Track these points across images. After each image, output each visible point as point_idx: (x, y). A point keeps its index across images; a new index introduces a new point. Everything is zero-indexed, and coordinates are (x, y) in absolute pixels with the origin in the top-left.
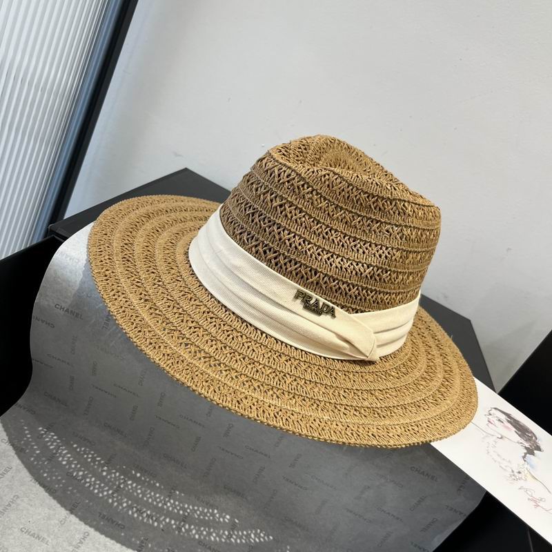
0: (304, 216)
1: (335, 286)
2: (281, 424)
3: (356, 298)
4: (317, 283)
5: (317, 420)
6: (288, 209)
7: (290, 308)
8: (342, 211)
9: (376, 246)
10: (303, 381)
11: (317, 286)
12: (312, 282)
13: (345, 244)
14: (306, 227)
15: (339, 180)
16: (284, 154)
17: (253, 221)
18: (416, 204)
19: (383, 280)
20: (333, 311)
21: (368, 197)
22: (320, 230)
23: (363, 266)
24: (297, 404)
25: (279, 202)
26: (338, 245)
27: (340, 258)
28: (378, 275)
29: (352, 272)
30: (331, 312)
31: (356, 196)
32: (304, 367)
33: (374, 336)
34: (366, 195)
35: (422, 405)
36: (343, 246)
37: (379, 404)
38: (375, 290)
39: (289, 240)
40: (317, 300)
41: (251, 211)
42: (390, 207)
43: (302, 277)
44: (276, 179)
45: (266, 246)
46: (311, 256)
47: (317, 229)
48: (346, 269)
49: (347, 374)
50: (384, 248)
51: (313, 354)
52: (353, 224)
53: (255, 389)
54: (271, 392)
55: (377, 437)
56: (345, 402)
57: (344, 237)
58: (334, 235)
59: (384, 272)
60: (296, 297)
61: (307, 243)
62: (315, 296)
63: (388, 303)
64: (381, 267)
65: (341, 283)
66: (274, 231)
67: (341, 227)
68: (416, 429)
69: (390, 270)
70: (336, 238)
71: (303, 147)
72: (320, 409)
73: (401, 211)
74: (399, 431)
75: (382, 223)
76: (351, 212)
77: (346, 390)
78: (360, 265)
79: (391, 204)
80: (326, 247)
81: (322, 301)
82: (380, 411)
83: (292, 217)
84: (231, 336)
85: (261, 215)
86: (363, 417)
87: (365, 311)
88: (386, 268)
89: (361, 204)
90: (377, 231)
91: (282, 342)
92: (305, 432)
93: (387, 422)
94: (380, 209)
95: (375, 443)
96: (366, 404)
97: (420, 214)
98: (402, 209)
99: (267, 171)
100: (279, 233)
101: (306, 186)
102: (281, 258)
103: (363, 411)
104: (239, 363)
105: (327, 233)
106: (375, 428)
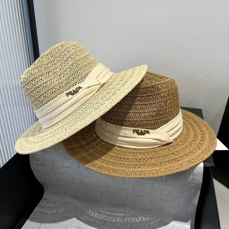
0: (125, 105)
1: (145, 123)
2: (143, 176)
3: (154, 124)
5: (155, 170)
7: (133, 137)
8: (137, 98)
9: (154, 104)
10: (147, 159)
11: (139, 126)
12: (137, 125)
13: (143, 108)
14: (127, 109)
18: (162, 84)
19: (161, 114)
21: (144, 89)
22: (132, 107)
23: (152, 112)
24: (147, 167)
27: (143, 113)
28: (159, 113)
29: (149, 116)
30: (148, 132)
31: (139, 91)
32: (146, 154)
33: (167, 134)
34: (143, 89)
35: (194, 151)
36: (142, 109)
37: (177, 157)
38: (160, 118)
39: (123, 115)
43: (133, 125)
45: (117, 120)
46: (133, 117)
48: (146, 116)
49: (163, 150)
50: (157, 103)
51: (148, 149)
52: (143, 100)
53: (131, 168)
54: (137, 167)
55: (178, 169)
56: (164, 160)
57: (142, 106)
58: (138, 107)
59: (160, 111)
61: (129, 113)
62: (140, 129)
63: (167, 121)
64: (159, 110)
65: (147, 121)
66: (117, 114)
67: (139, 103)
68: (192, 161)
69: (162, 110)
72: (155, 166)
74: (186, 164)
75: (152, 95)
76: (140, 97)
77: (164, 156)
78: (151, 112)
79: (153, 88)
80: (137, 112)
81: (143, 130)
82: (178, 159)
84: (118, 153)
86: (172, 163)
87: (160, 127)
88: (160, 110)
89: (143, 92)
90: (152, 99)
91: (136, 149)
92: (152, 176)
93: (181, 162)
94: (150, 91)
95: (178, 171)
96: (172, 158)
97: (165, 86)
98: (157, 88)
100: (119, 114)
102: (123, 122)
103: (171, 161)
104: (123, 161)
105: (135, 107)
106: (177, 166)
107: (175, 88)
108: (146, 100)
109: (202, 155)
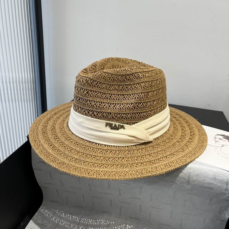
0: (98, 93)
1: (120, 116)
2: (107, 177)
3: (131, 118)
4: (113, 118)
5: (123, 172)
6: (90, 93)
7: (105, 131)
8: (114, 86)
9: (133, 95)
10: (118, 158)
11: (113, 119)
12: (110, 118)
14: (100, 98)
15: (107, 74)
16: (85, 72)
17: (80, 102)
18: (144, 72)
19: (140, 107)
22: (107, 96)
23: (129, 105)
24: (114, 168)
25: (86, 92)
26: (117, 99)
27: (119, 105)
28: (137, 106)
29: (125, 109)
30: (123, 127)
31: (117, 78)
32: (118, 152)
33: (146, 131)
34: (121, 76)
35: (175, 154)
36: (119, 99)
37: (153, 159)
38: (138, 112)
39: (95, 105)
40: (115, 124)
41: (78, 98)
42: (132, 77)
43: (106, 117)
44: (82, 83)
45: (88, 110)
46: (106, 108)
47: (106, 96)
48: (122, 108)
49: (139, 150)
50: (136, 95)
51: (122, 146)
52: (120, 89)
53: (96, 167)
54: (103, 166)
56: (136, 162)
57: (118, 96)
58: (114, 96)
59: (139, 104)
60: (106, 126)
61: (103, 103)
62: (114, 123)
63: (148, 116)
64: (137, 103)
65: (122, 114)
66: (88, 103)
67: (115, 92)
68: (171, 164)
69: (142, 102)
70: (115, 97)
71: (93, 67)
72: (124, 168)
73: (137, 77)
74: (162, 167)
75: (132, 85)
76: (117, 85)
77: (138, 157)
78: (128, 104)
79: (132, 76)
80: (112, 102)
81: (117, 124)
82: (153, 162)
83: (93, 96)
84: (86, 149)
85: (82, 99)
86: (145, 165)
87: (138, 122)
88: (139, 102)
89: (120, 80)
90: (131, 89)
91: (108, 145)
92: (117, 178)
93: (156, 165)
94: (129, 80)
95: (150, 174)
97: (147, 75)
98: (138, 76)
99: (78, 81)
100: (91, 103)
101: (94, 82)
102: (95, 112)
103: (145, 163)
104: (89, 158)
105: (110, 97)
106: (150, 169)
108: (124, 90)
109: (185, 158)
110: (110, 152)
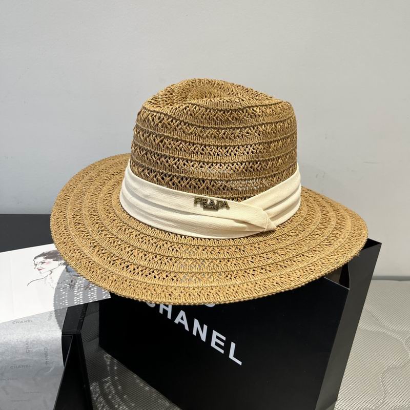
0: (181, 143)
1: (221, 186)
4: (208, 188)
5: (232, 287)
6: (167, 142)
7: (193, 212)
8: (209, 130)
9: (243, 146)
10: (218, 261)
11: (207, 190)
12: (203, 189)
13: (220, 153)
14: (185, 151)
15: (197, 108)
16: (154, 103)
17: (147, 158)
18: (263, 106)
19: (256, 170)
20: (226, 204)
21: (224, 113)
22: (197, 149)
23: (237, 164)
25: (159, 140)
26: (214, 155)
27: (219, 164)
28: (251, 167)
29: (230, 172)
30: (225, 205)
31: (215, 115)
32: (218, 250)
33: (265, 212)
34: (222, 112)
35: (318, 249)
36: (218, 155)
37: (281, 258)
39: (175, 164)
40: (211, 200)
41: (145, 152)
42: (243, 115)
43: (195, 187)
44: (152, 124)
45: (162, 174)
46: (196, 170)
47: (195, 149)
48: (225, 170)
49: (253, 245)
50: (249, 146)
51: (223, 239)
52: (220, 136)
54: (194, 278)
55: (281, 284)
56: (252, 265)
57: (217, 148)
58: (209, 149)
59: (255, 164)
61: (189, 162)
62: (209, 198)
64: (251, 161)
66: (163, 161)
67: (212, 142)
68: (313, 268)
69: (259, 161)
70: (211, 151)
71: (168, 94)
72: (233, 278)
73: (252, 114)
75: (241, 128)
76: (215, 128)
77: (254, 257)
78: (235, 164)
79: (243, 112)
80: (205, 160)
81: (215, 199)
82: (282, 264)
83: (172, 147)
84: (159, 246)
85: (152, 152)
87: (251, 197)
88: (255, 160)
89: (221, 120)
90: (240, 135)
91: (198, 238)
93: (288, 270)
94: (236, 119)
95: (279, 289)
96: (270, 261)
97: (268, 112)
99: (145, 120)
100: (167, 162)
101: (174, 121)
102: (175, 179)
103: (268, 268)
105: (203, 150)
106: (278, 278)
107: (290, 120)
108: (227, 138)
109: (335, 257)
110: (204, 250)
